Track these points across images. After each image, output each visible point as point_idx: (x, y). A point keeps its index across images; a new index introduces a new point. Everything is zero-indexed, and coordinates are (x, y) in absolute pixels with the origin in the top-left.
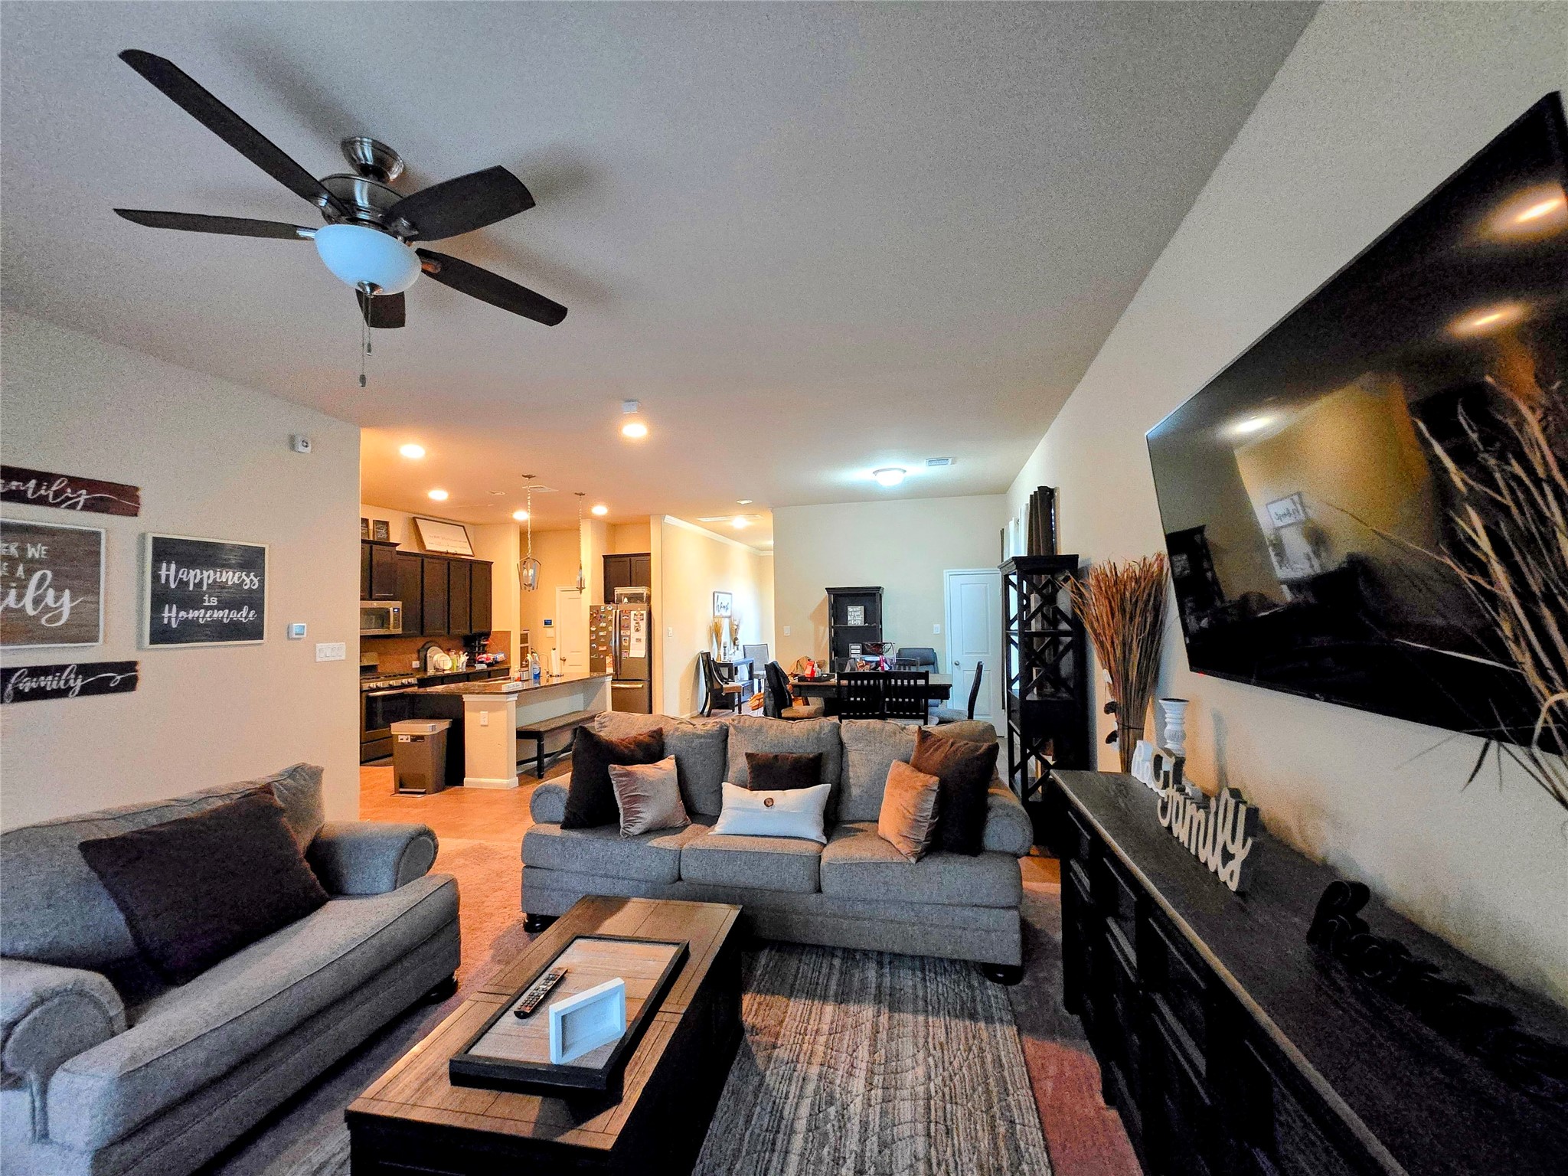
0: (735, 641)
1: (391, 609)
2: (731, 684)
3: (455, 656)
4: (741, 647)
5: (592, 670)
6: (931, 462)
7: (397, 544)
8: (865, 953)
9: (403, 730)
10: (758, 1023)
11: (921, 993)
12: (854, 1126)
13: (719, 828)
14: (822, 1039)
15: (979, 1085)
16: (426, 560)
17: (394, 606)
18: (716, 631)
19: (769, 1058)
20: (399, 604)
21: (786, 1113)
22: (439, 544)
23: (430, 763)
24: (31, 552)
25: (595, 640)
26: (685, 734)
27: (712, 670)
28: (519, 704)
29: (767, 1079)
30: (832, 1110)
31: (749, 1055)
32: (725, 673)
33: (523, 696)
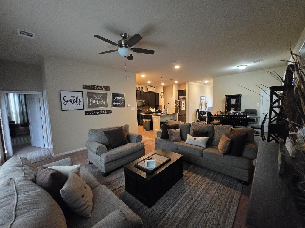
0: (206, 107)
2: (204, 116)
3: (153, 109)
4: (207, 108)
5: (175, 112)
6: (255, 62)
7: (144, 91)
8: (212, 171)
9: (144, 121)
10: (186, 175)
11: (221, 180)
12: (197, 195)
13: (185, 142)
14: (197, 181)
15: (226, 198)
16: (149, 93)
17: (144, 101)
18: (201, 105)
19: (186, 181)
21: (185, 189)
22: (150, 90)
23: (148, 126)
24: (101, 96)
25: (176, 107)
26: (182, 125)
27: (199, 112)
28: (161, 117)
29: (184, 184)
30: (194, 192)
31: (183, 179)
32: (203, 113)
33: (161, 116)
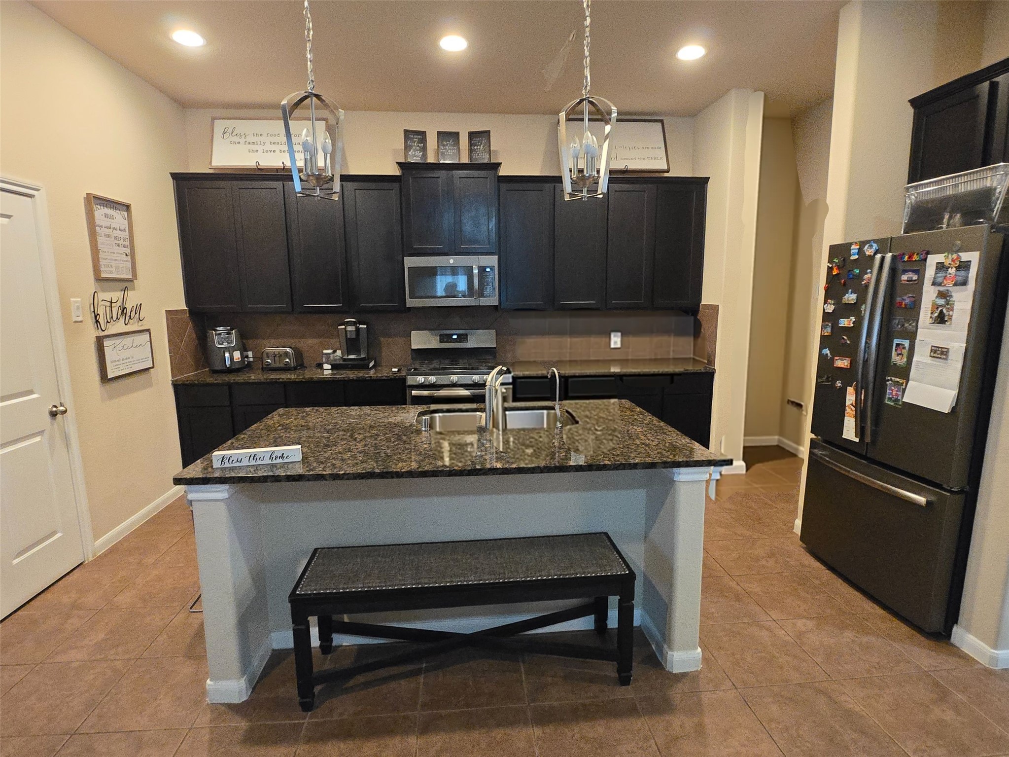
7: (500, 165)
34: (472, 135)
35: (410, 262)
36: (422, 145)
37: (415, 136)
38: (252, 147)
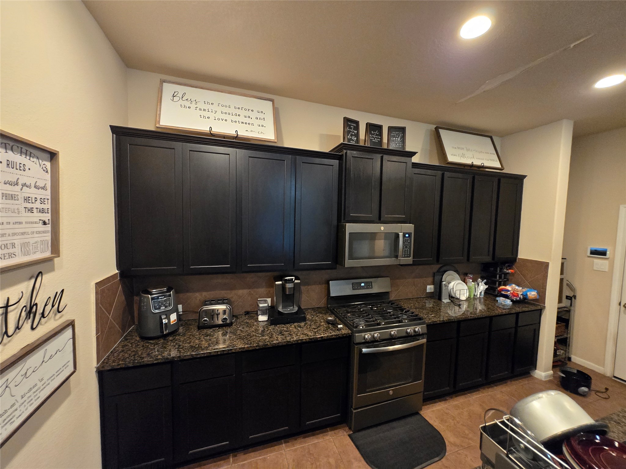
1: (401, 234)
3: (472, 284)
7: (414, 154)
16: (446, 174)
17: (404, 230)
20: (409, 227)
22: (463, 156)
34: (390, 129)
35: (350, 228)
36: (356, 131)
37: (352, 124)
38: (203, 113)
